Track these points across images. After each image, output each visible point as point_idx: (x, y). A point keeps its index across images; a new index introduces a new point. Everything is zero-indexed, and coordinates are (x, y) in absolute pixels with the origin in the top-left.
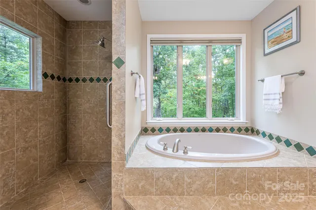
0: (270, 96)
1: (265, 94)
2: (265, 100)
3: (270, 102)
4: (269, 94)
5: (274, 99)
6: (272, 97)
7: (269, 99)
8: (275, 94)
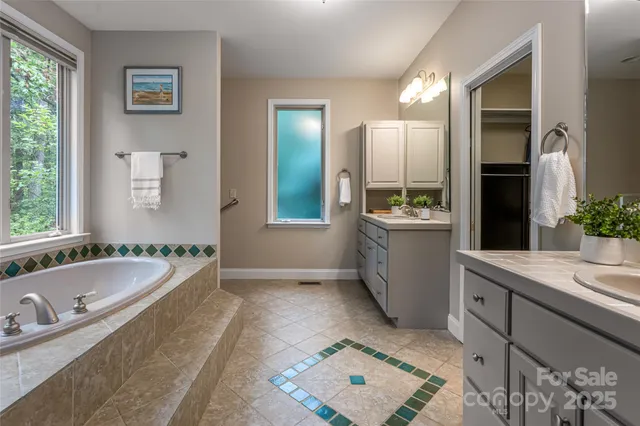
0: (143, 183)
1: (136, 180)
2: (135, 189)
3: (144, 192)
4: (141, 180)
5: (150, 188)
6: (146, 184)
7: (141, 189)
8: (151, 180)
